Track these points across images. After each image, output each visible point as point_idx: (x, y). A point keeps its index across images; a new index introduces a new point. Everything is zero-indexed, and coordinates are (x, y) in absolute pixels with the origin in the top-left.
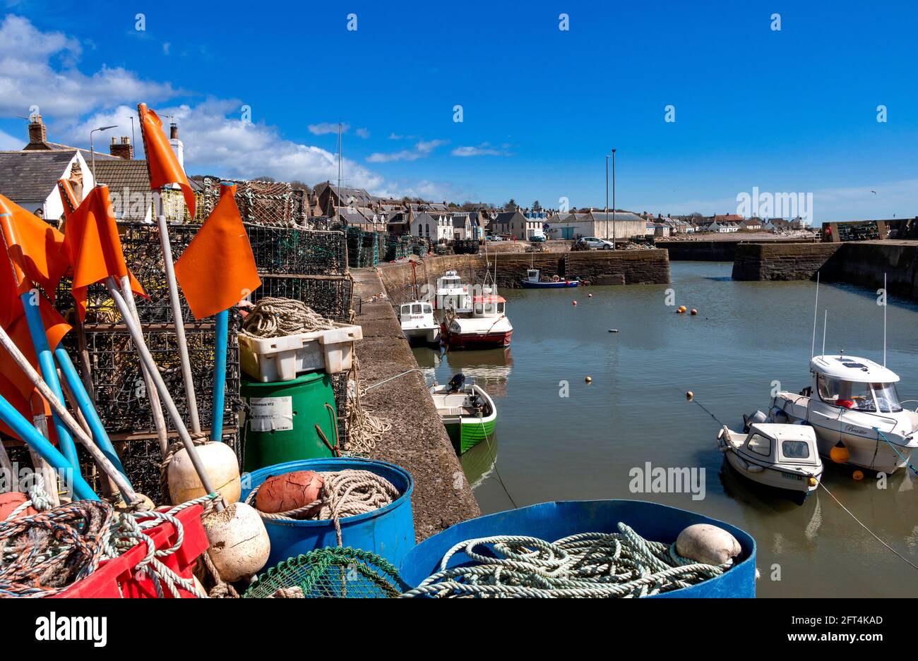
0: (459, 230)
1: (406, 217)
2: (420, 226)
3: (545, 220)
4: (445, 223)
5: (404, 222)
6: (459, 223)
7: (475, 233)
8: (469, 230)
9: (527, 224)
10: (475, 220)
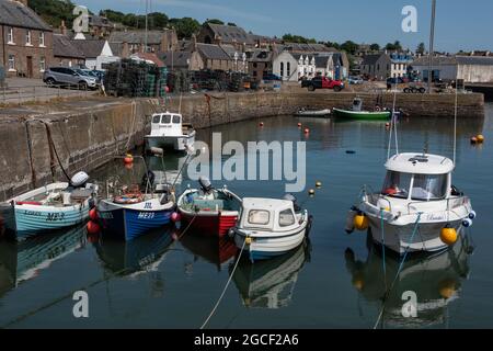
0: (322, 70)
1: (269, 55)
2: (282, 64)
3: (410, 62)
4: (307, 63)
5: (267, 60)
6: (321, 63)
7: (337, 73)
8: (330, 69)
9: (393, 66)
10: (338, 60)
